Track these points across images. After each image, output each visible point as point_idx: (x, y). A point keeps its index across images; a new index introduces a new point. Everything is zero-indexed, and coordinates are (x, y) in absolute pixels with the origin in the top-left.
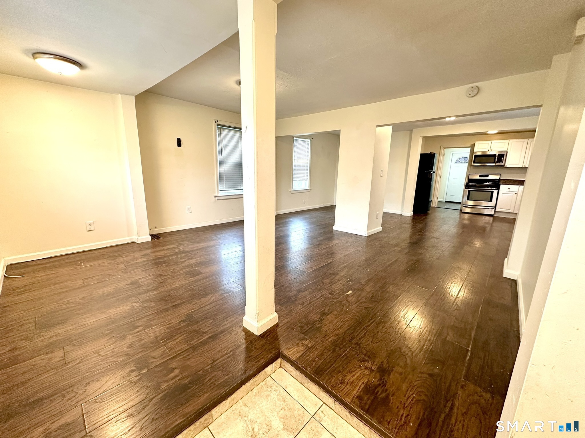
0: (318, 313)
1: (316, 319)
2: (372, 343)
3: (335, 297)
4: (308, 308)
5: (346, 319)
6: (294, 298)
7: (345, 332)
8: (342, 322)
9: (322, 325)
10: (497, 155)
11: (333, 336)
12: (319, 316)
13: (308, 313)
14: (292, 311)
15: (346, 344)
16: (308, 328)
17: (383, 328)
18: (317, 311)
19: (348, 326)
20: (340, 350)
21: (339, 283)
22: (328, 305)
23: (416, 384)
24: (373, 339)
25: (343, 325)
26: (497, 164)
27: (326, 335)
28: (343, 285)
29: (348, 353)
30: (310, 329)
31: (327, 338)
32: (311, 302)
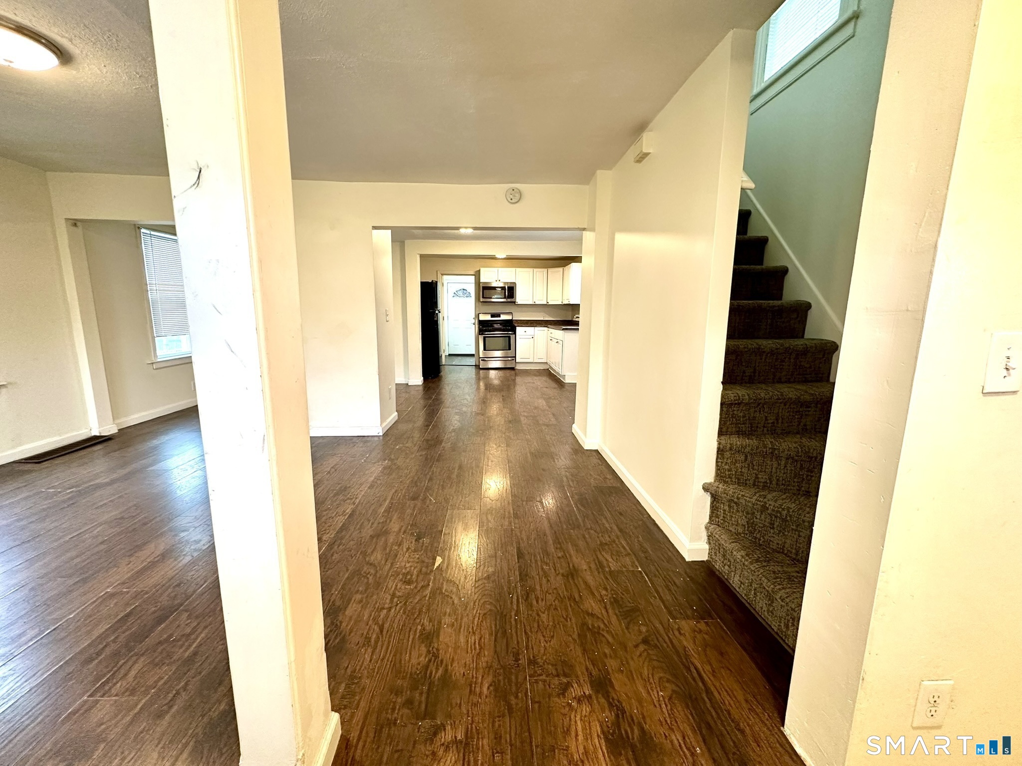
0: (417, 642)
1: (422, 659)
2: (549, 643)
3: (420, 585)
4: (386, 643)
5: (476, 622)
6: (336, 638)
7: (496, 651)
8: (474, 633)
9: (447, 666)
10: (506, 287)
11: (483, 677)
12: (424, 649)
13: (395, 655)
14: (355, 677)
15: (517, 678)
16: (424, 696)
17: (537, 602)
18: (410, 640)
19: (491, 634)
20: (517, 697)
21: (405, 550)
22: (420, 611)
23: (646, 674)
24: (542, 633)
25: (481, 639)
26: (509, 300)
27: (471, 686)
28: (415, 551)
29: (533, 692)
30: (428, 694)
31: (478, 690)
32: (383, 625)
